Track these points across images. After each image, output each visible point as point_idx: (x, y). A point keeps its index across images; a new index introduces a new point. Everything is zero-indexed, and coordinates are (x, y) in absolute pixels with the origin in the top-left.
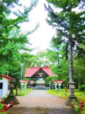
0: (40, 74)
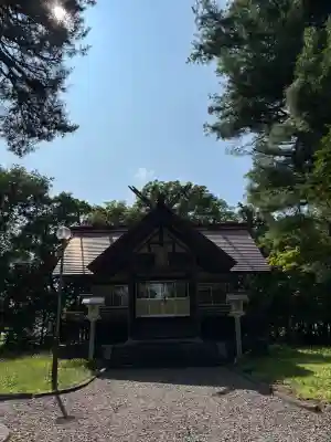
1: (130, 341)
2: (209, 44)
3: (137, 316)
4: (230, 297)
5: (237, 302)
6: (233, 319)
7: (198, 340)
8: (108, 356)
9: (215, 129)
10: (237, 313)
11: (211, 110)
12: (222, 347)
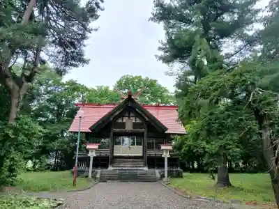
0: (125, 120)
1: (110, 168)
2: (160, 13)
3: (115, 155)
4: (163, 147)
5: (166, 150)
6: (164, 158)
7: (146, 169)
8: (98, 176)
9: (160, 58)
10: (166, 155)
11: (160, 49)
12: (157, 172)
